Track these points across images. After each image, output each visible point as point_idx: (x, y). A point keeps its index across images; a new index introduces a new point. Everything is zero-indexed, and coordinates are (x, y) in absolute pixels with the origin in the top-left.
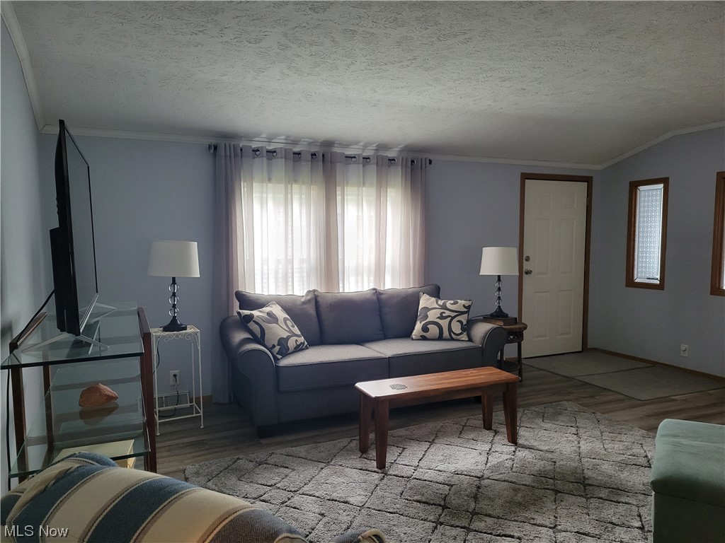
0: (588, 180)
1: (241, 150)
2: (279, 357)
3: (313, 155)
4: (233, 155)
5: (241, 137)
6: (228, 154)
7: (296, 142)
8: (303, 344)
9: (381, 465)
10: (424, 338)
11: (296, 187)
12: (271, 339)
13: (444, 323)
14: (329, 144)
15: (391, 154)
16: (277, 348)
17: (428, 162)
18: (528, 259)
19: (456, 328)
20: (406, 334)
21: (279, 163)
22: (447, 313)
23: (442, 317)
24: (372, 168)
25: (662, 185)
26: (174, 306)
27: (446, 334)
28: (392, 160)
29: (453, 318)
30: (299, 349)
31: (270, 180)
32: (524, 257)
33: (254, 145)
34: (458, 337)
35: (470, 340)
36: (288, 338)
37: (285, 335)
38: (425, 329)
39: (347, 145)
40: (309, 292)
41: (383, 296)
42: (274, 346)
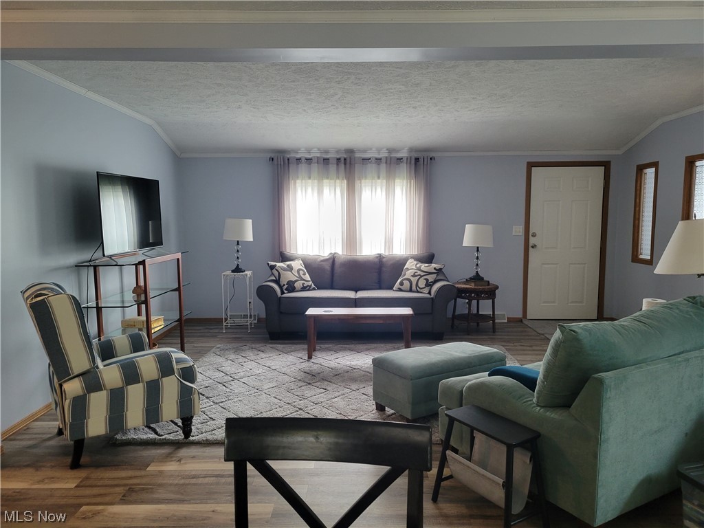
0: (606, 165)
1: (288, 159)
2: (286, 292)
3: (339, 159)
4: (282, 163)
5: (289, 151)
6: (279, 163)
7: (327, 152)
8: (310, 286)
9: (310, 357)
10: (400, 290)
11: (326, 181)
12: (284, 281)
13: (414, 280)
14: (351, 151)
15: (399, 155)
16: (286, 286)
17: (429, 159)
18: (534, 235)
19: (422, 283)
20: (390, 288)
21: (315, 166)
22: (419, 273)
23: (414, 276)
24: (383, 166)
25: (654, 169)
26: (238, 258)
27: (414, 288)
28: (400, 159)
29: (422, 276)
30: (304, 289)
31: (310, 178)
32: (530, 234)
33: (298, 156)
34: (421, 290)
35: (430, 293)
36: (296, 281)
37: (294, 279)
38: (401, 284)
39: (365, 151)
40: (331, 254)
41: (384, 259)
42: (284, 285)
